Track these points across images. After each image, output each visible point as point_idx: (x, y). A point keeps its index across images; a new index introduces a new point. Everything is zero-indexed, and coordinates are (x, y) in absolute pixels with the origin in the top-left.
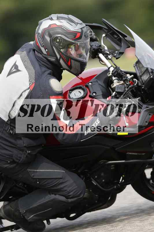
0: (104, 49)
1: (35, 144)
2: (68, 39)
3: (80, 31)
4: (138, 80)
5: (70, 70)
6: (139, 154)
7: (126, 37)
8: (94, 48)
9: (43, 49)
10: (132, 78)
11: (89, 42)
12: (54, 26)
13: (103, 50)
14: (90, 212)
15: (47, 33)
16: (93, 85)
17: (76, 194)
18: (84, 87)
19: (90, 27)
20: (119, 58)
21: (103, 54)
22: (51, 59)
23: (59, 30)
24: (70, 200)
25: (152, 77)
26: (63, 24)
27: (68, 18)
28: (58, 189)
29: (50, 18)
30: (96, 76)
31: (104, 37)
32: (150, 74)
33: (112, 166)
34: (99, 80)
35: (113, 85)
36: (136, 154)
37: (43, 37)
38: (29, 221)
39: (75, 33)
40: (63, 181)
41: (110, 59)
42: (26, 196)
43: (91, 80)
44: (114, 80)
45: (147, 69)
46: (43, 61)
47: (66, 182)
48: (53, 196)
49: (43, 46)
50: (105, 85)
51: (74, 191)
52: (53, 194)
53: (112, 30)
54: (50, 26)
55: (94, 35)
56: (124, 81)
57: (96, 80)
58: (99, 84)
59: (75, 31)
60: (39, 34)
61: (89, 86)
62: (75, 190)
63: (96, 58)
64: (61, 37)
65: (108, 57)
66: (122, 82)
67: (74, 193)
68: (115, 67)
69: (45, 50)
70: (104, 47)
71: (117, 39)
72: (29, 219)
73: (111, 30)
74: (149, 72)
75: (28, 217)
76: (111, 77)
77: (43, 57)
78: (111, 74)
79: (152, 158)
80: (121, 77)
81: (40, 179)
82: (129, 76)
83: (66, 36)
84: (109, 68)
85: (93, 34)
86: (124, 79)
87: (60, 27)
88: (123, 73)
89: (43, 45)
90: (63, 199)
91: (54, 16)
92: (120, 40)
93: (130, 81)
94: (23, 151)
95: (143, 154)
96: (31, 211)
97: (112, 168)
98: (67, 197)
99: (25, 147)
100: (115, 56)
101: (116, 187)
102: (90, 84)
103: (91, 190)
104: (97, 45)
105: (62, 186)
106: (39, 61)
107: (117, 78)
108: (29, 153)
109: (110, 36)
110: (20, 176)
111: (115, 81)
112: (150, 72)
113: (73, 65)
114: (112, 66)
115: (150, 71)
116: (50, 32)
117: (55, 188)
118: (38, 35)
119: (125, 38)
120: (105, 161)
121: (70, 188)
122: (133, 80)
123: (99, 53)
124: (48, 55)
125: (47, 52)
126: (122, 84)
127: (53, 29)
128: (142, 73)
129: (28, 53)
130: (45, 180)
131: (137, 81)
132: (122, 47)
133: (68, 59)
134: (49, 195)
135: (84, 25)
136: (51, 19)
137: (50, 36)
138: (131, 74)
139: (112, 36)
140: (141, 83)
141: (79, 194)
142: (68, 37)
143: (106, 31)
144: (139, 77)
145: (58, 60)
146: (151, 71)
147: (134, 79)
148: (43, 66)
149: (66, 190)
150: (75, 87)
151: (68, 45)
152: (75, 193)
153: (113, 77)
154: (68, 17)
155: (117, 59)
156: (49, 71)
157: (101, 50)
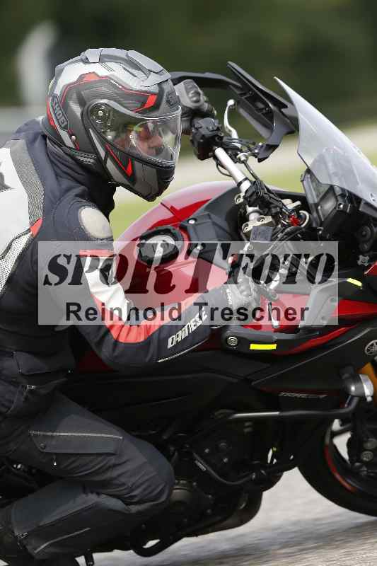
0: (230, 136)
1: (46, 369)
2: (125, 110)
3: (155, 89)
4: (310, 213)
5: (131, 186)
6: (311, 396)
7: (285, 107)
8: (203, 133)
9: (64, 135)
10: (297, 209)
11: (179, 118)
12: (93, 79)
13: (225, 140)
14: (197, 536)
15: (75, 96)
16: (199, 224)
17: (150, 493)
18: (177, 231)
19: (196, 82)
20: (266, 158)
21: (226, 150)
22: (85, 159)
23: (105, 89)
24: (134, 509)
25: (342, 206)
26: (115, 74)
27: (126, 58)
28: (104, 480)
29: (83, 58)
30: (209, 202)
31: (231, 106)
32: (337, 201)
33: (247, 424)
34: (212, 213)
35: (247, 225)
36: (304, 396)
37: (64, 105)
38: (37, 557)
39: (142, 97)
40: (117, 462)
41: (243, 162)
42: (30, 496)
43: (195, 213)
44: (250, 214)
45: (332, 188)
46: (65, 165)
47: (125, 462)
48: (92, 499)
49: (65, 128)
50: (229, 224)
51: (144, 487)
52: (92, 492)
53: (252, 89)
54: (81, 77)
55: (206, 102)
56: (273, 217)
57: (207, 213)
58: (214, 224)
59: (142, 91)
60: (55, 97)
61: (188, 228)
62: (147, 484)
63: (209, 157)
64: (108, 105)
65: (238, 156)
66: (269, 219)
67: (145, 490)
68: (254, 180)
69: (71, 136)
70: (230, 131)
71: (264, 111)
72: (38, 553)
73: (250, 89)
74: (334, 194)
75: (35, 549)
76: (242, 206)
77: (64, 154)
78: (242, 200)
79: (343, 408)
80: (266, 207)
81: (59, 456)
82: (289, 204)
83: (119, 104)
84: (240, 184)
85: (203, 98)
86: (274, 211)
87: (106, 80)
88: (271, 197)
89: (64, 124)
90: (116, 504)
91: (92, 54)
92: (270, 115)
93: (291, 217)
94: (16, 384)
95: (322, 396)
96: (41, 533)
97: (247, 430)
98: (128, 501)
99: (22, 374)
100: (255, 155)
101: (256, 476)
102: (192, 222)
103: (195, 484)
104: (211, 128)
105: (115, 473)
106: (55, 165)
107: (257, 208)
108: (31, 392)
109: (246, 104)
110: (13, 446)
111: (253, 217)
112: (337, 194)
113: (139, 173)
114: (246, 179)
115: (338, 191)
116: (82, 93)
117: (97, 478)
118: (53, 100)
119: (283, 110)
120: (228, 411)
121: (133, 480)
122: (298, 213)
123: (216, 145)
124: (77, 149)
125: (74, 142)
126: (269, 223)
127: (90, 85)
128: (321, 196)
129: (31, 143)
130: (73, 459)
131: (308, 218)
132: (274, 133)
133: (127, 160)
134: (84, 496)
135: (167, 75)
136: (86, 61)
137: (82, 102)
138: (294, 198)
139: (251, 105)
140: (317, 224)
141: (156, 492)
142: (125, 105)
143: (238, 92)
144: (313, 207)
145: (101, 163)
146: (340, 193)
147: (302, 212)
148: (65, 175)
149: (124, 484)
150: (155, 229)
151: (125, 125)
152: (147, 492)
153: (247, 206)
154: (127, 56)
155: (260, 160)
156: (80, 189)
157: (221, 138)
